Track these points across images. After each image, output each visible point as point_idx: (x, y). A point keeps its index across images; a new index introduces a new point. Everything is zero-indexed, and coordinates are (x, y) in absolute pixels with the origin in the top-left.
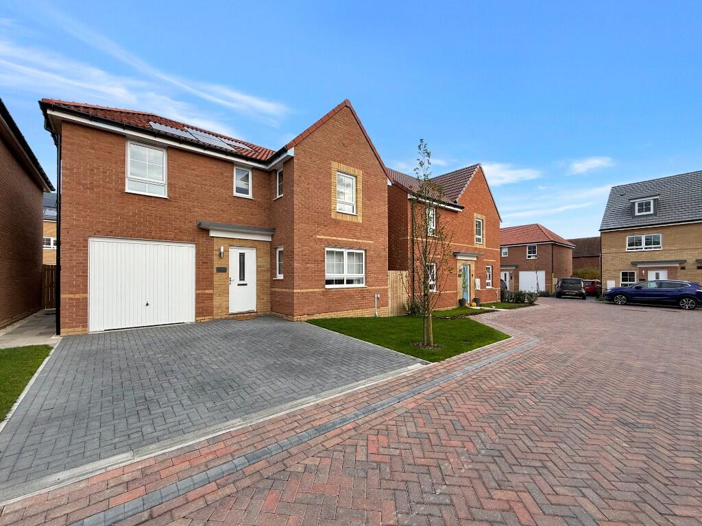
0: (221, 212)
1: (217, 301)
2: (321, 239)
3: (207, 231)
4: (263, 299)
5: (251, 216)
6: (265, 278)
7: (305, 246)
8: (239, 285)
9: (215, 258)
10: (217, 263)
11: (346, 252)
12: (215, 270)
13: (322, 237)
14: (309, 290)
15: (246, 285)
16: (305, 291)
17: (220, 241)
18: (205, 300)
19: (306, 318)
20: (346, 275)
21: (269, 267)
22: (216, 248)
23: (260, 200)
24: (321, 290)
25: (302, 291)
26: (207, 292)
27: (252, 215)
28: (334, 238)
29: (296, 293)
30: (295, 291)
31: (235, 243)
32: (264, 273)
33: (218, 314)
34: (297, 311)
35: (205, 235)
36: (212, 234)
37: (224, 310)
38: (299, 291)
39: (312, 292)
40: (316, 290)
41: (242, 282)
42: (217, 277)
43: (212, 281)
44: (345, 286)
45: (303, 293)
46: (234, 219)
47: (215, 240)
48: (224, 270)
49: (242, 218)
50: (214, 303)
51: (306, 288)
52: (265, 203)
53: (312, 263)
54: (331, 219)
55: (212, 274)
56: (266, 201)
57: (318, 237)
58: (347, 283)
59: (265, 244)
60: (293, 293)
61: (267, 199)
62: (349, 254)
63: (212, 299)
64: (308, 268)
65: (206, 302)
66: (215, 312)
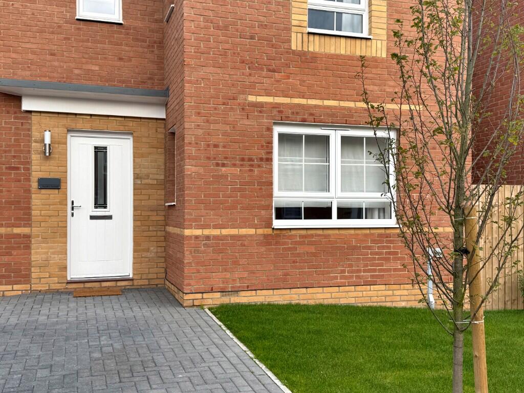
0: (49, 57)
1: (38, 253)
2: (261, 105)
3: (17, 99)
4: (148, 250)
5: (119, 63)
6: (152, 203)
7: (216, 122)
8: (92, 218)
9: (35, 158)
10: (39, 170)
11: (335, 137)
12: (35, 185)
13: (261, 99)
14: (225, 232)
15: (110, 217)
16: (216, 232)
17: (46, 120)
18: (14, 248)
19: (216, 299)
20: (336, 196)
21: (162, 177)
22: (35, 134)
23: (139, 24)
24: (260, 231)
25: (207, 232)
26: (17, 231)
27: (121, 59)
28: (296, 101)
29: (190, 237)
30: (187, 232)
31: (80, 124)
32: (150, 191)
33: (40, 280)
34: (192, 282)
35: (12, 110)
36: (27, 105)
37: (55, 271)
38: (198, 232)
39: (233, 237)
40: (243, 231)
41: (100, 212)
42: (39, 200)
43: (29, 208)
44: (334, 222)
45: (208, 238)
46: (76, 71)
47: (35, 118)
48: (54, 184)
49: (97, 68)
50: (33, 257)
51: (215, 227)
52: (152, 31)
53: (234, 165)
54: (289, 51)
55: (28, 191)
56: (154, 26)
57: (251, 98)
58: (339, 217)
59: (152, 124)
60: (183, 237)
61: (156, 21)
62: (346, 141)
63: (28, 247)
64: (225, 177)
65: (14, 252)
66: (33, 275)
